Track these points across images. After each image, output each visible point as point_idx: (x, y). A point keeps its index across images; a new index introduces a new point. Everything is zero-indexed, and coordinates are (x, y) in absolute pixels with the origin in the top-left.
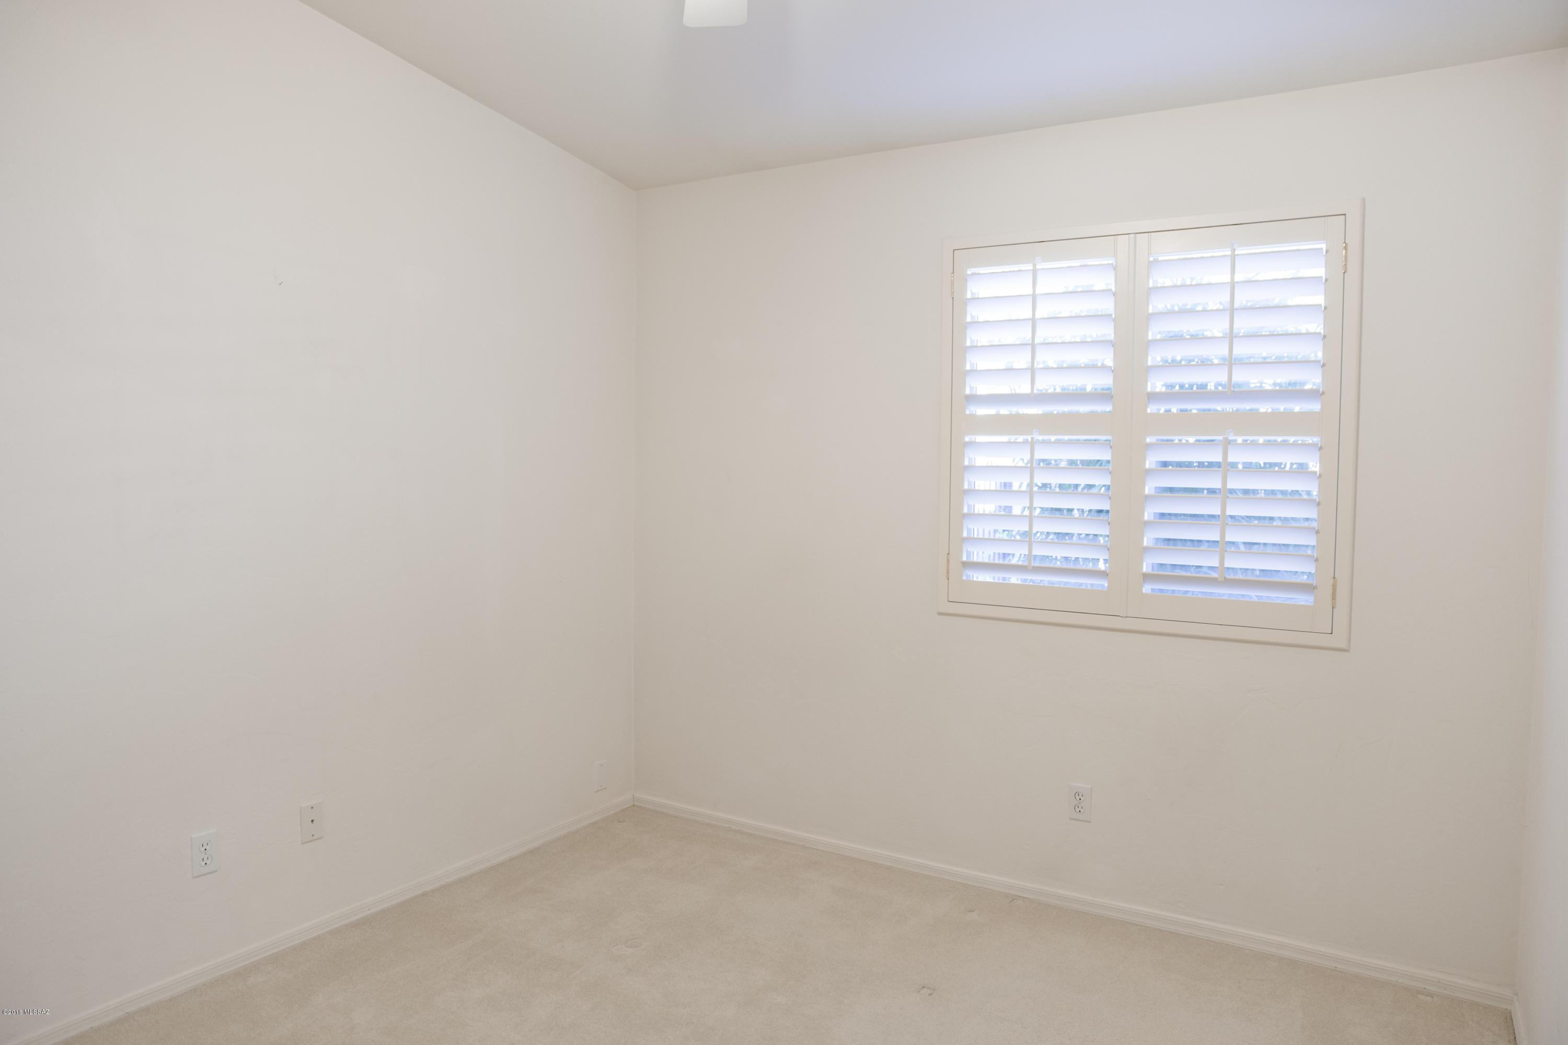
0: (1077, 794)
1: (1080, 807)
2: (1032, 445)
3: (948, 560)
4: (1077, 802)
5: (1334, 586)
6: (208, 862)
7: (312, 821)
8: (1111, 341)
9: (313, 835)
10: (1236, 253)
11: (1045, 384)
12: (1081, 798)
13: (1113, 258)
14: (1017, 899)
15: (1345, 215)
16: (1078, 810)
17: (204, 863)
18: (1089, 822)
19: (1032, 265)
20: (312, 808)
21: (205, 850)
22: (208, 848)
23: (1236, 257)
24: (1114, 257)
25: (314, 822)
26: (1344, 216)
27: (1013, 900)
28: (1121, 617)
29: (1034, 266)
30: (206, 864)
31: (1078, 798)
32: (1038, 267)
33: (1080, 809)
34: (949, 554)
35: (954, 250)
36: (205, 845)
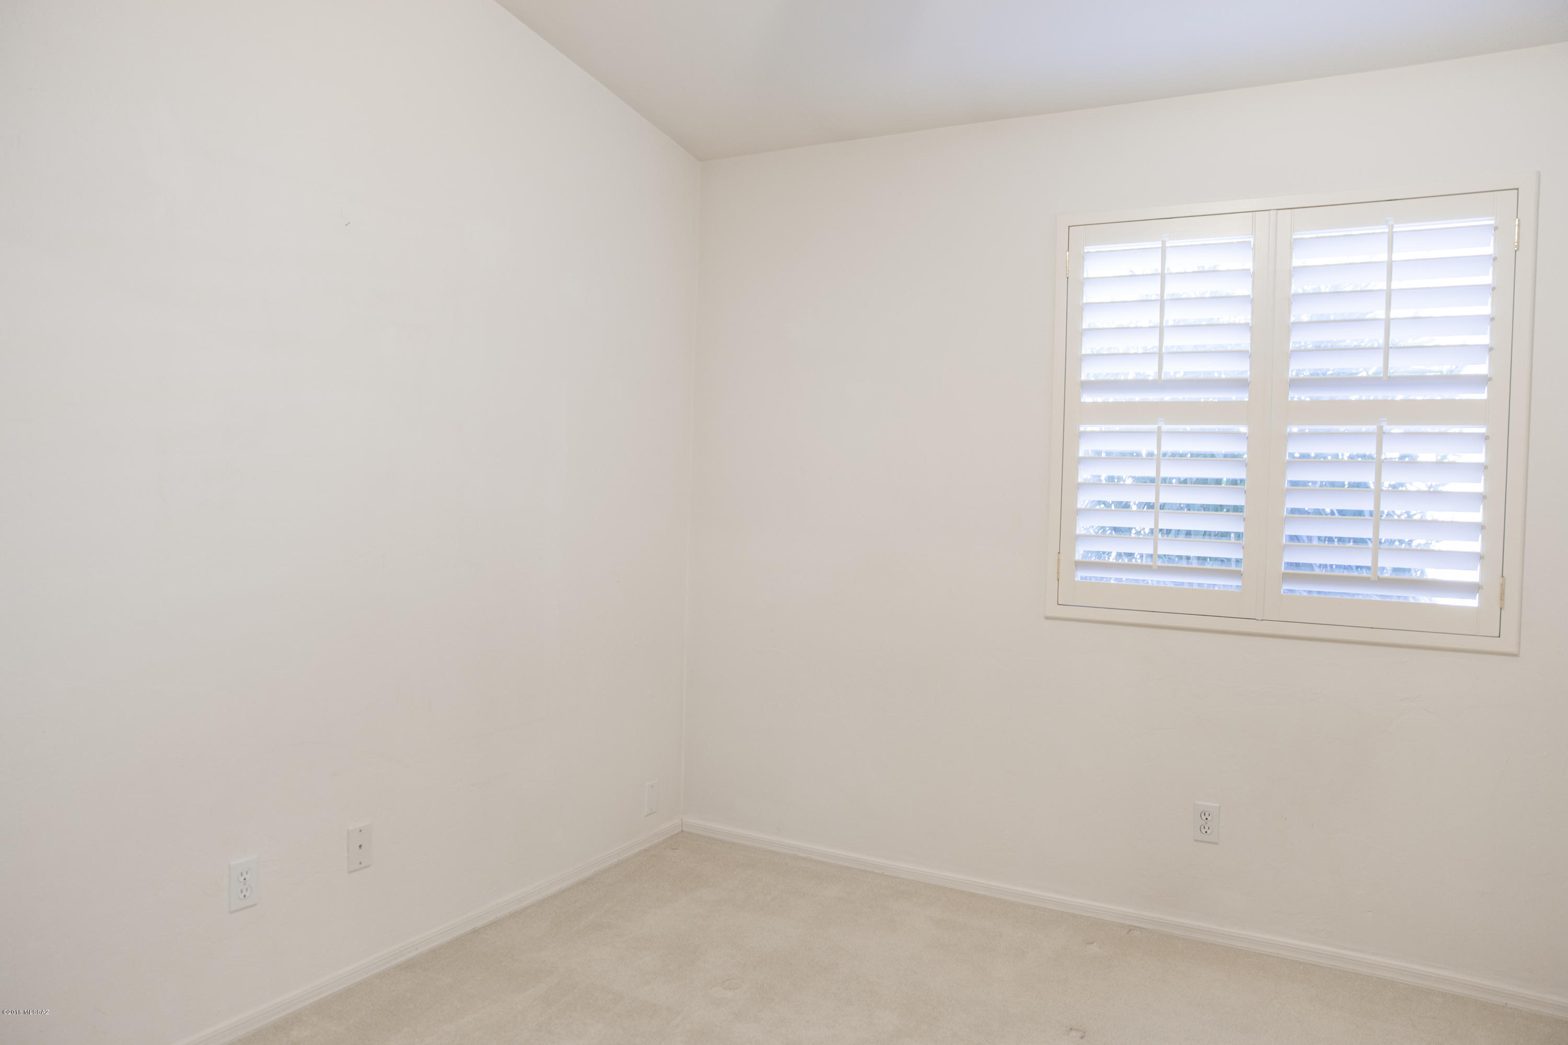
0: (1205, 815)
1: (1207, 827)
2: (1159, 433)
3: (1059, 560)
4: (1204, 822)
5: (1503, 586)
6: (248, 894)
7: (360, 846)
8: (1247, 324)
9: (360, 863)
10: (1395, 230)
11: (1175, 369)
12: (1208, 818)
13: (1251, 236)
14: (1134, 930)
15: (1517, 189)
16: (1204, 831)
17: (242, 895)
18: (1217, 844)
19: (1161, 242)
20: (361, 831)
21: (245, 879)
22: (248, 877)
23: (1394, 234)
24: (1252, 234)
25: (362, 847)
26: (1516, 191)
27: (1130, 931)
28: (1257, 620)
29: (1164, 243)
30: (245, 896)
31: (1204, 818)
32: (1167, 245)
33: (1206, 829)
34: (1059, 553)
35: (1069, 227)
36: (244, 874)
